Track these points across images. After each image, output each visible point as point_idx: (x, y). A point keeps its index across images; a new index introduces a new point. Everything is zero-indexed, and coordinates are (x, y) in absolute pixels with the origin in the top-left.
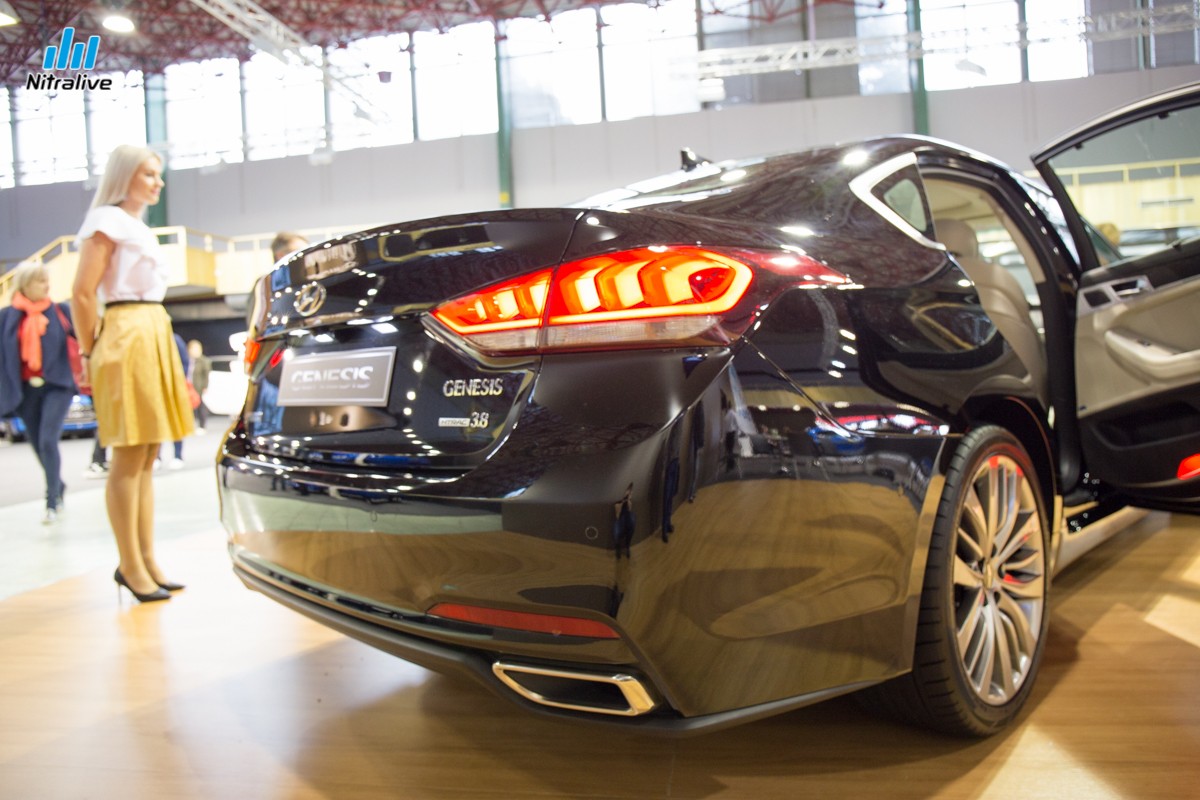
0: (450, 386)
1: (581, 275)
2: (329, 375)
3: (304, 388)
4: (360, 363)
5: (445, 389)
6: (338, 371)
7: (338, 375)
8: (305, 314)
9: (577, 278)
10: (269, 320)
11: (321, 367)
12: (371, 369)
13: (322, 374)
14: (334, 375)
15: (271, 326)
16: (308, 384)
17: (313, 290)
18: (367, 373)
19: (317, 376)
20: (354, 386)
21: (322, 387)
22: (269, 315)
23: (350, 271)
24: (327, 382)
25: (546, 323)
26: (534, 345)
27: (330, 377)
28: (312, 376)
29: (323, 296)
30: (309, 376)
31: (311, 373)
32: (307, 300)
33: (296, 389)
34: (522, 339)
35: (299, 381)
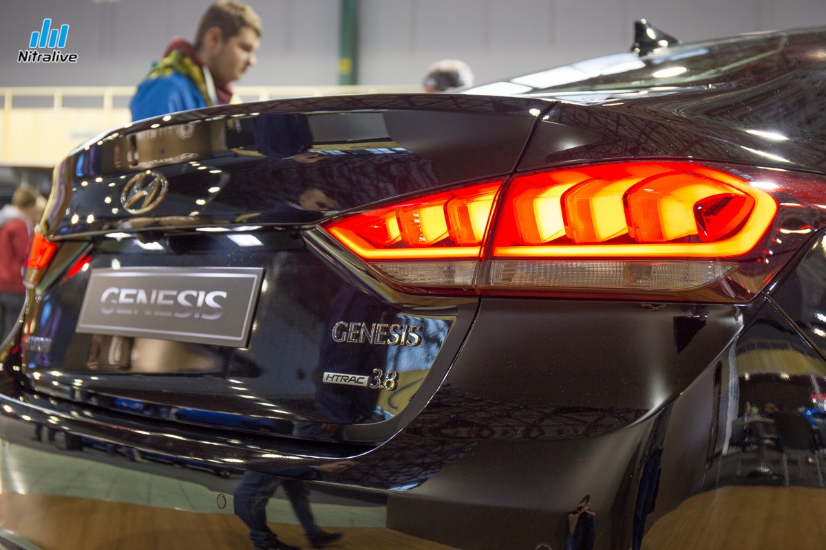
0: (342, 329)
1: (542, 192)
2: (160, 297)
3: (120, 311)
4: (208, 286)
5: (334, 331)
6: (174, 293)
7: (175, 298)
8: (133, 211)
9: (536, 195)
10: (69, 218)
11: (148, 285)
12: (224, 294)
13: (149, 296)
14: (166, 297)
15: (70, 226)
16: (125, 306)
17: (148, 179)
18: (216, 299)
19: (142, 296)
20: (197, 316)
21: (148, 313)
22: (68, 212)
23: (187, 162)
24: (156, 306)
25: (488, 255)
26: (469, 282)
27: (160, 300)
28: (135, 296)
29: (164, 190)
30: (128, 296)
31: (133, 292)
32: (138, 194)
33: (106, 312)
34: (450, 273)
35: (114, 301)
